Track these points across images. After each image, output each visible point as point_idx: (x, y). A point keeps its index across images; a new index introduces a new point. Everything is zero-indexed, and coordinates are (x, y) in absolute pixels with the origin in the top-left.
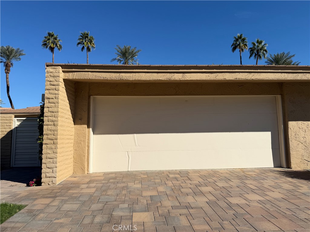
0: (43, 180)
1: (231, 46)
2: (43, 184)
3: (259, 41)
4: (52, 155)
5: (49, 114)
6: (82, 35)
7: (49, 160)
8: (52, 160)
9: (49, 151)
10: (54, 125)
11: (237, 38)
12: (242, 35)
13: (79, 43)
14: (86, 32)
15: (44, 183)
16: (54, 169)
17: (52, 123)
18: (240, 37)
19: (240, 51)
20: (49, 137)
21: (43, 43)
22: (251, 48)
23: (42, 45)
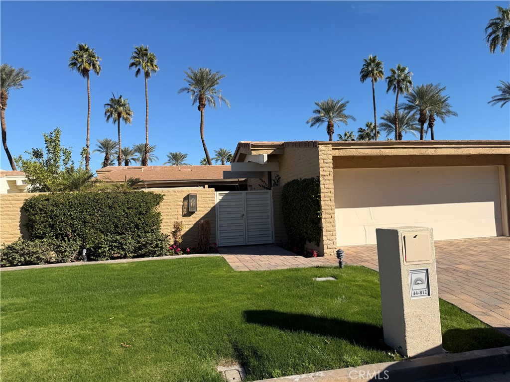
0: (325, 251)
1: (360, 73)
2: (325, 255)
3: (401, 67)
4: (331, 229)
5: (326, 190)
6: (136, 50)
7: (329, 233)
8: (331, 233)
9: (328, 225)
10: (331, 200)
11: (369, 61)
12: (376, 56)
13: (133, 64)
14: (144, 46)
15: (327, 253)
16: (334, 241)
17: (329, 199)
18: (373, 60)
19: (372, 81)
20: (327, 211)
21: (71, 62)
22: (388, 78)
23: (69, 65)
